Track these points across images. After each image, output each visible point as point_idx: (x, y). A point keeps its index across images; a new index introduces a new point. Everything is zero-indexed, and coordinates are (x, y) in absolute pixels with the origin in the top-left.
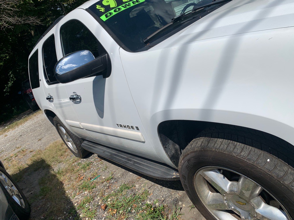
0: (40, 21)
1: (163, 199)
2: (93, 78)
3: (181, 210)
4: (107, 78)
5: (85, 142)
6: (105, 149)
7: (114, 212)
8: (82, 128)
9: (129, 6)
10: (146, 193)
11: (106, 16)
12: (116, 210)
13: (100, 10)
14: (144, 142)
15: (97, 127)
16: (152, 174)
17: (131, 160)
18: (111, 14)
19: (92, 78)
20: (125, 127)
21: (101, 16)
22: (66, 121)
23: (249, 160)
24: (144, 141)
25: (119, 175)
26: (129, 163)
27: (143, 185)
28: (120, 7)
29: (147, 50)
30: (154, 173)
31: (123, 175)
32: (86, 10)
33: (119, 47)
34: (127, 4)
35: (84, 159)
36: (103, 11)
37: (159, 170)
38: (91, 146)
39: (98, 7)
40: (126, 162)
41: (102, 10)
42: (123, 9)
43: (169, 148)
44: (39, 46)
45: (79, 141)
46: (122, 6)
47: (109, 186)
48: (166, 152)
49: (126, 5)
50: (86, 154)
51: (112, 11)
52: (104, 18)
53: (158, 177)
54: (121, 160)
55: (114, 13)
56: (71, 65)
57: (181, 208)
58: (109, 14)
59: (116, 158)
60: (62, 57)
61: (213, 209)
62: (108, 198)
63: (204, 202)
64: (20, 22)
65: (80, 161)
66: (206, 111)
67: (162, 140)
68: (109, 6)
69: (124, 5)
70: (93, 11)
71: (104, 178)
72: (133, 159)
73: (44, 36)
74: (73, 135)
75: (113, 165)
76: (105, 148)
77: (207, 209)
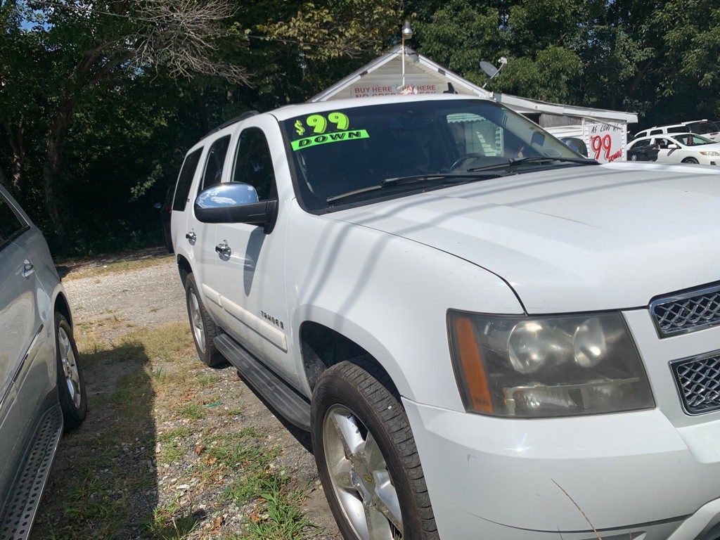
1: (296, 468)
2: (255, 227)
3: (312, 491)
4: (267, 235)
5: (223, 336)
6: (246, 356)
7: (211, 462)
8: (220, 304)
9: (340, 138)
10: (279, 452)
11: (301, 144)
12: (215, 459)
13: (297, 131)
14: (286, 352)
15: (238, 308)
16: (288, 413)
17: (271, 385)
18: (308, 141)
20: (269, 319)
21: (293, 141)
22: (203, 284)
23: (370, 400)
24: (286, 349)
25: (253, 412)
26: (267, 388)
27: (280, 439)
28: (327, 135)
29: (319, 214)
30: (291, 412)
31: (259, 414)
32: (280, 123)
33: (294, 196)
34: (341, 133)
35: (212, 370)
36: (300, 134)
37: (301, 410)
38: (227, 344)
39: (298, 124)
40: (264, 385)
41: (301, 131)
42: (330, 140)
43: (314, 371)
45: (214, 331)
46: (331, 136)
47: (226, 424)
48: (308, 375)
49: (338, 135)
50: (217, 360)
51: (312, 139)
52: (295, 145)
53: (294, 421)
54: (258, 380)
55: (314, 143)
56: (231, 199)
57: (315, 489)
58: (305, 142)
59: (253, 375)
60: (228, 180)
61: (340, 487)
62: (214, 439)
63: (331, 471)
65: (203, 370)
66: (339, 318)
67: (304, 352)
68: (313, 128)
69: (334, 134)
70: (287, 128)
71: (226, 408)
72: (274, 383)
74: (208, 316)
75: (253, 395)
76: (247, 355)
77: (333, 483)
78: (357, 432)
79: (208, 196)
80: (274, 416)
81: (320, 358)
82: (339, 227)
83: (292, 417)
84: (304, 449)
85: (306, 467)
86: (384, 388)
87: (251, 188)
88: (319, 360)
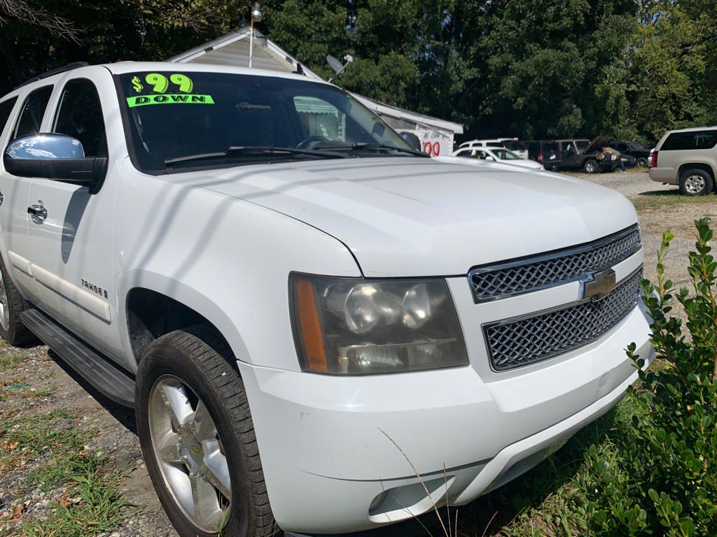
0: (75, 35)
1: (115, 448)
2: (77, 187)
3: (133, 470)
4: (93, 196)
5: (33, 311)
6: (60, 332)
7: (12, 447)
8: (30, 274)
9: (182, 100)
10: (96, 433)
11: (138, 101)
12: (17, 443)
13: (135, 87)
14: (109, 323)
15: (52, 277)
16: (108, 389)
17: (88, 360)
18: (146, 100)
19: (75, 188)
20: (91, 288)
21: (129, 97)
22: (10, 252)
23: (203, 367)
24: (109, 320)
25: (66, 393)
26: (84, 364)
27: (98, 420)
28: (168, 96)
29: (155, 175)
30: (111, 388)
31: (74, 395)
32: (115, 77)
33: (128, 154)
34: (183, 96)
35: (17, 349)
36: (137, 91)
37: (122, 385)
38: (37, 319)
39: (135, 80)
40: (81, 362)
41: (139, 88)
42: (171, 101)
43: (141, 343)
44: (23, 93)
45: (20, 304)
46: (173, 97)
47: (32, 406)
48: (133, 348)
49: (180, 97)
50: (24, 338)
51: (152, 97)
52: (132, 102)
53: (115, 397)
54: (75, 357)
55: (152, 102)
56: (51, 154)
57: (136, 469)
58: (143, 100)
59: (67, 351)
60: (48, 131)
61: (165, 461)
62: (16, 422)
63: (156, 445)
64: (28, 17)
65: (4, 350)
67: (130, 322)
68: (153, 86)
69: (176, 96)
70: (123, 83)
71: (32, 390)
72: (94, 360)
73: (41, 79)
74: (14, 288)
75: (66, 375)
76: (62, 331)
77: (157, 458)
78: (187, 403)
79: (22, 146)
80: (91, 397)
81: (149, 330)
82: (177, 188)
83: (114, 393)
84: (125, 429)
85: (128, 446)
86: (218, 355)
87: (76, 142)
88: (147, 332)
